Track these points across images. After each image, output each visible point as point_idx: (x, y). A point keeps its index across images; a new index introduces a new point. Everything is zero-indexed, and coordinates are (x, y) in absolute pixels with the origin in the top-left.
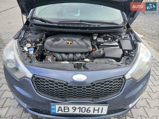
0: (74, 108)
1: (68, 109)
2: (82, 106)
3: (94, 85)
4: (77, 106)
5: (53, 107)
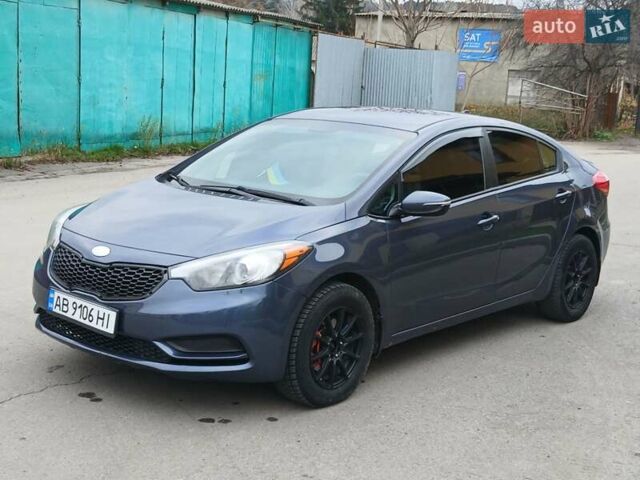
1: (67, 305)
3: (112, 269)
4: (79, 302)
5: (51, 295)
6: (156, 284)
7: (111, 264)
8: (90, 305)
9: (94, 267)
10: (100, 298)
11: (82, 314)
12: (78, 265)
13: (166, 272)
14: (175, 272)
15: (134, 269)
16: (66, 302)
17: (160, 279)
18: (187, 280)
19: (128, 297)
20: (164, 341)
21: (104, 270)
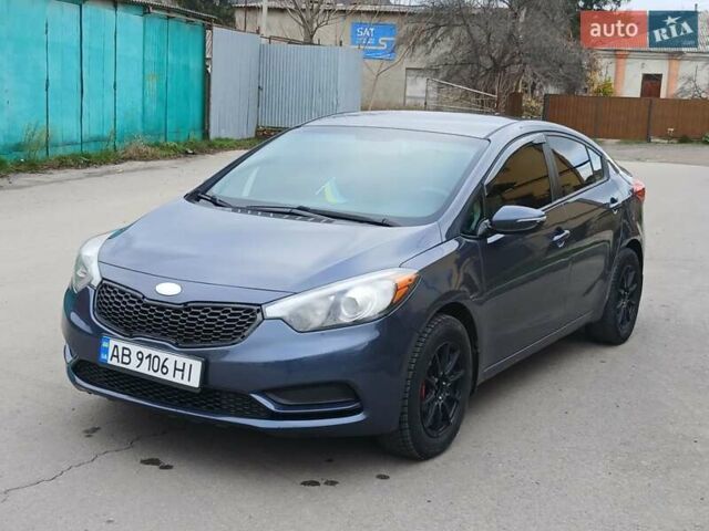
0: (140, 356)
2: (154, 353)
3: (188, 309)
5: (105, 345)
6: (249, 325)
7: (185, 304)
8: (163, 355)
9: (162, 308)
10: (176, 345)
11: (151, 366)
12: (138, 307)
13: (258, 311)
14: (270, 311)
15: (218, 308)
16: (126, 352)
17: (253, 320)
18: (287, 320)
19: (214, 343)
20: (262, 393)
21: (176, 311)
